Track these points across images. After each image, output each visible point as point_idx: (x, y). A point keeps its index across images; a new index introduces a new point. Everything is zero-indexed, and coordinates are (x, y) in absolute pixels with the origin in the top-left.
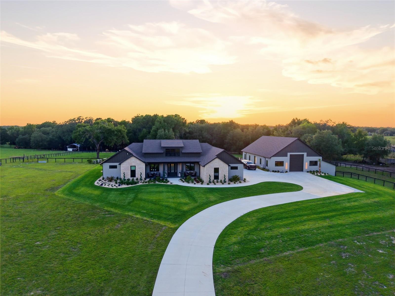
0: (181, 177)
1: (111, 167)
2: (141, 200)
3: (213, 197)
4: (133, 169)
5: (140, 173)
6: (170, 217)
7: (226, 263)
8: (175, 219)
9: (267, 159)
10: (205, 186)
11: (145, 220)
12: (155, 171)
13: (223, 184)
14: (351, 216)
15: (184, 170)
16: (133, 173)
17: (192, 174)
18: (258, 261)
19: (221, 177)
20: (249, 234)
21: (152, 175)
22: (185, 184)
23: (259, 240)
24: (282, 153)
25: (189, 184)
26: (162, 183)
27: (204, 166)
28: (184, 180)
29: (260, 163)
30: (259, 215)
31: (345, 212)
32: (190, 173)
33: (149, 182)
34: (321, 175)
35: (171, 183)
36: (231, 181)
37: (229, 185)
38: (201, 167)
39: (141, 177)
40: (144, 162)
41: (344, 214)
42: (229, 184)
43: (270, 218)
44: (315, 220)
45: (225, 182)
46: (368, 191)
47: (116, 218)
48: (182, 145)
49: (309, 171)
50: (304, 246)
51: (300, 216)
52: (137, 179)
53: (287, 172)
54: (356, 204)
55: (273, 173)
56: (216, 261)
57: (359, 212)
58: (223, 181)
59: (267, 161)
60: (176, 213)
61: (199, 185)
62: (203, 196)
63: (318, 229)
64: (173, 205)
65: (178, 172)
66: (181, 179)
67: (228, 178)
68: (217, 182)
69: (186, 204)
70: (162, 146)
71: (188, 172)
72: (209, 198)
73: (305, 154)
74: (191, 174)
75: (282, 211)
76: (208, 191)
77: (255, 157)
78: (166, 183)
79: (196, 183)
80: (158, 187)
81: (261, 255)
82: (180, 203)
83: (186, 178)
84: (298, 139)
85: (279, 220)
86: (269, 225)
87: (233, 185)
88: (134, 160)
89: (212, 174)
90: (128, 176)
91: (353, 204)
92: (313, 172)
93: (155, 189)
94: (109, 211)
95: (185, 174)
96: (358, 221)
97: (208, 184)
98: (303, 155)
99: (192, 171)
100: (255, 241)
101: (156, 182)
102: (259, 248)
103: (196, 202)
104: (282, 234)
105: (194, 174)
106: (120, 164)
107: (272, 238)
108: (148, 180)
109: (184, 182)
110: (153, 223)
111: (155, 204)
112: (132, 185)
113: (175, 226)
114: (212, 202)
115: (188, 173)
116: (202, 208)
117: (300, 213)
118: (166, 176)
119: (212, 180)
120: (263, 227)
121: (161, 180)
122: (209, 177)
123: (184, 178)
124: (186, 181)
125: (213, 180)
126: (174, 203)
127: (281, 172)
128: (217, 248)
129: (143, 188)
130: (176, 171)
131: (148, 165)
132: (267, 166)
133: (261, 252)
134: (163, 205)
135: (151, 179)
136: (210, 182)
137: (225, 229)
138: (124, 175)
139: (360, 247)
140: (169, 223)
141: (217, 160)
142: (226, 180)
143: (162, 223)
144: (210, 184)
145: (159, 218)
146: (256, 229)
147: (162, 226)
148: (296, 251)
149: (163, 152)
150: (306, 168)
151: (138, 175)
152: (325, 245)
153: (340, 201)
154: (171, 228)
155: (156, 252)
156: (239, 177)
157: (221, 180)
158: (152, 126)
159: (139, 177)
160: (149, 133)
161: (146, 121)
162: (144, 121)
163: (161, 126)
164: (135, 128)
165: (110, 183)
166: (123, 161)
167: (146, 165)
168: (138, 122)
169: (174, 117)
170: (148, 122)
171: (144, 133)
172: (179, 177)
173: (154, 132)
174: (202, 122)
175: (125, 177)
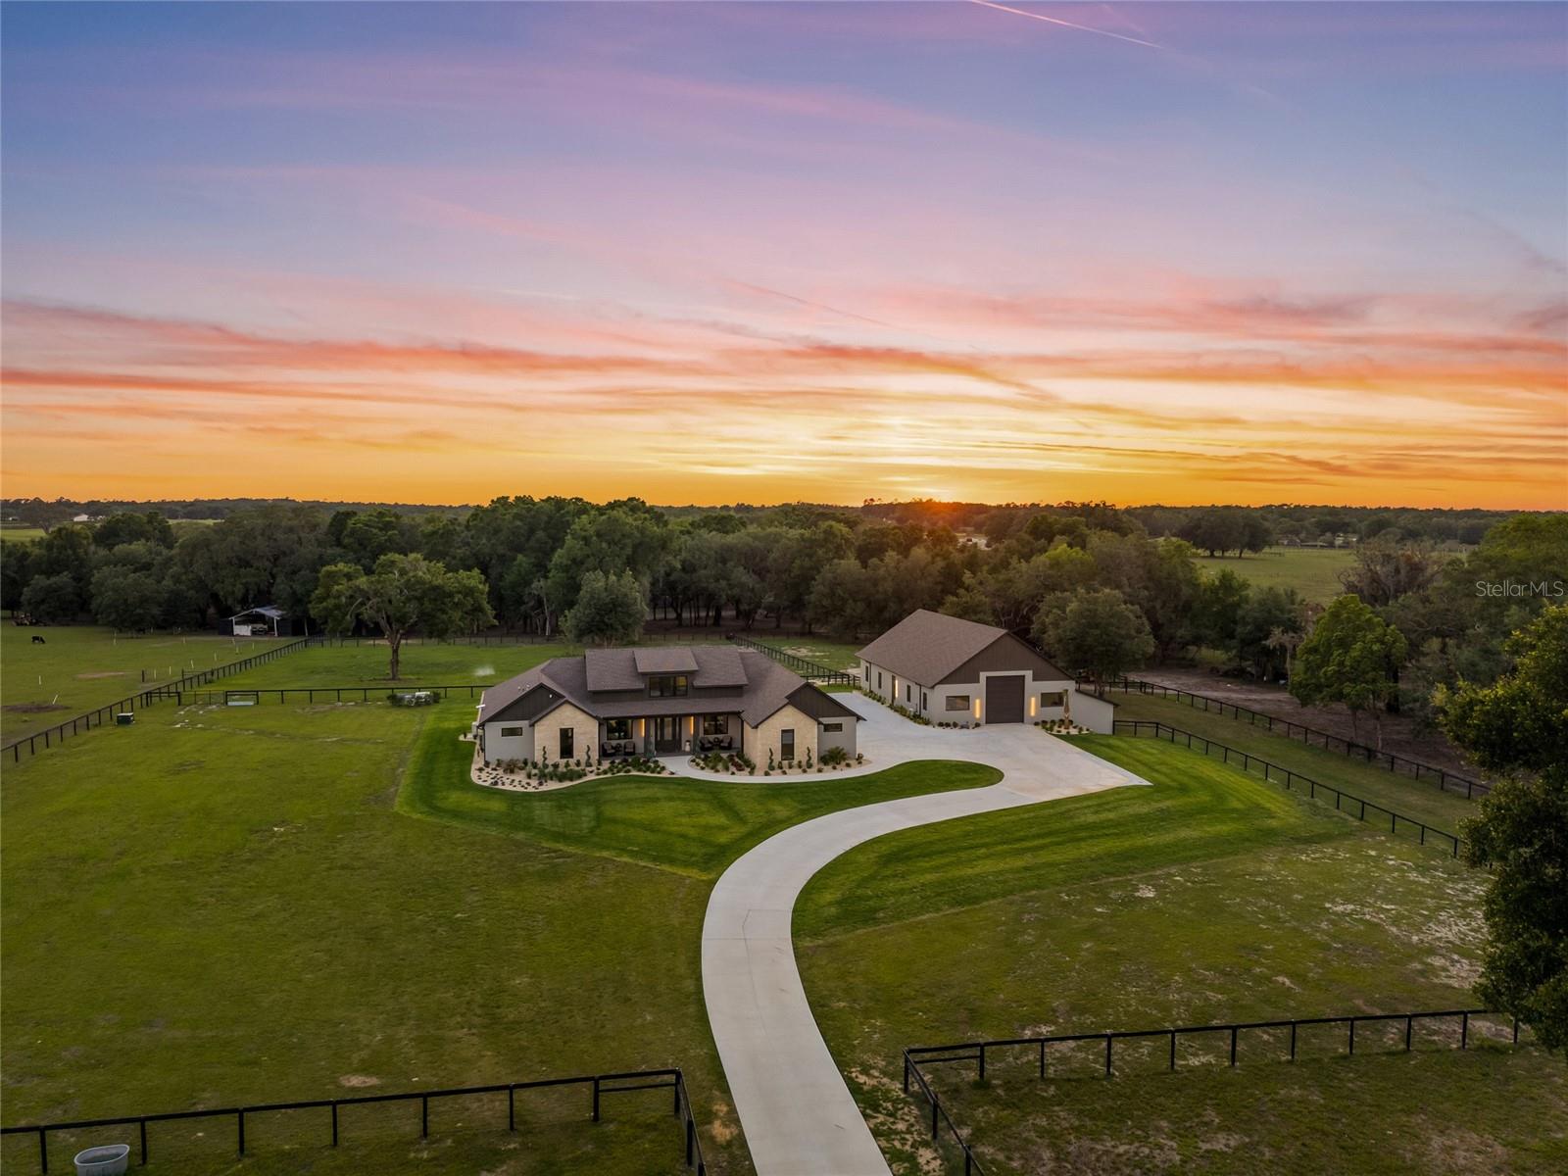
0: (693, 755)
1: (507, 732)
2: (614, 821)
3: (780, 808)
4: (567, 735)
5: (586, 746)
6: (694, 859)
7: (815, 934)
8: (706, 863)
9: (924, 690)
10: (758, 779)
11: (644, 867)
12: (619, 738)
13: (805, 771)
14: (1083, 844)
15: (701, 734)
17: (722, 745)
18: (871, 929)
19: (799, 754)
20: (859, 886)
21: (613, 751)
22: (708, 775)
23: (878, 896)
24: (964, 673)
25: (718, 774)
26: (648, 774)
27: (756, 727)
28: (702, 764)
29: (909, 700)
30: (884, 849)
31: (1077, 834)
32: (715, 741)
33: (611, 769)
34: (1068, 733)
35: (672, 773)
36: (826, 764)
37: (820, 774)
38: (747, 728)
39: (589, 757)
40: (596, 718)
41: (1071, 840)
42: (820, 771)
43: (906, 854)
44: (1003, 855)
45: (810, 766)
46: (1162, 779)
47: (582, 865)
48: (694, 666)
49: (1040, 721)
50: (960, 904)
51: (972, 848)
52: (578, 764)
53: (977, 725)
54: (1111, 815)
55: (940, 729)
56: (797, 932)
57: (1107, 835)
58: (804, 763)
59: (925, 694)
60: (703, 851)
61: (742, 778)
62: (758, 807)
63: (1000, 873)
64: (692, 832)
65: (685, 739)
66: (693, 761)
67: (816, 756)
68: (790, 767)
69: (723, 828)
70: (639, 671)
71: (711, 737)
72: (774, 811)
73: (1028, 674)
74: (718, 745)
75: (936, 837)
76: (770, 792)
77: (894, 679)
78: (659, 773)
79: (736, 772)
80: (643, 785)
81: (876, 921)
82: (707, 827)
83: (706, 756)
85: (924, 857)
86: (901, 868)
87: (830, 775)
88: (568, 713)
89: (777, 747)
90: (554, 757)
91: (1104, 816)
92: (1046, 725)
93: (633, 792)
94: (555, 851)
95: (703, 745)
96: (1093, 856)
97: (767, 774)
98: (1024, 676)
99: (721, 736)
100: (870, 898)
101: (630, 771)
102: (876, 910)
104: (923, 885)
105: (726, 745)
107: (902, 892)
108: (606, 765)
109: (702, 768)
110: (662, 873)
111: (652, 831)
112: (572, 780)
113: (711, 877)
114: (782, 822)
115: (710, 742)
116: (761, 836)
117: (973, 842)
118: (654, 752)
119: (778, 763)
120: (889, 873)
121: (641, 764)
122: (770, 754)
123: (703, 757)
124: (708, 766)
125: (780, 763)
126: (693, 827)
127: (962, 727)
128: (799, 912)
129: (603, 788)
130: (678, 736)
131: (603, 722)
132: (925, 708)
133: (877, 916)
134: (670, 834)
135: (613, 763)
136: (772, 768)
137: (812, 878)
138: (545, 753)
139: (1066, 905)
140: (694, 871)
141: (790, 711)
142: (811, 762)
143: (681, 872)
144: (771, 772)
145: (672, 862)
146: (873, 877)
147: (683, 878)
148: (941, 913)
149: (642, 686)
150: (1033, 713)
151: (579, 753)
152: (1000, 903)
153: (1077, 809)
154: (703, 881)
155: (687, 923)
156: (844, 751)
157: (800, 762)
158: (553, 550)
159: (583, 759)
160: (538, 571)
161: (526, 527)
162: (518, 527)
163: (589, 552)
164: (487, 550)
165: (512, 777)
166: (540, 716)
167: (600, 725)
168: (497, 531)
169: (630, 520)
170: (532, 531)
171: (519, 571)
172: (688, 754)
173: (563, 572)
174: (725, 527)
175: (545, 759)
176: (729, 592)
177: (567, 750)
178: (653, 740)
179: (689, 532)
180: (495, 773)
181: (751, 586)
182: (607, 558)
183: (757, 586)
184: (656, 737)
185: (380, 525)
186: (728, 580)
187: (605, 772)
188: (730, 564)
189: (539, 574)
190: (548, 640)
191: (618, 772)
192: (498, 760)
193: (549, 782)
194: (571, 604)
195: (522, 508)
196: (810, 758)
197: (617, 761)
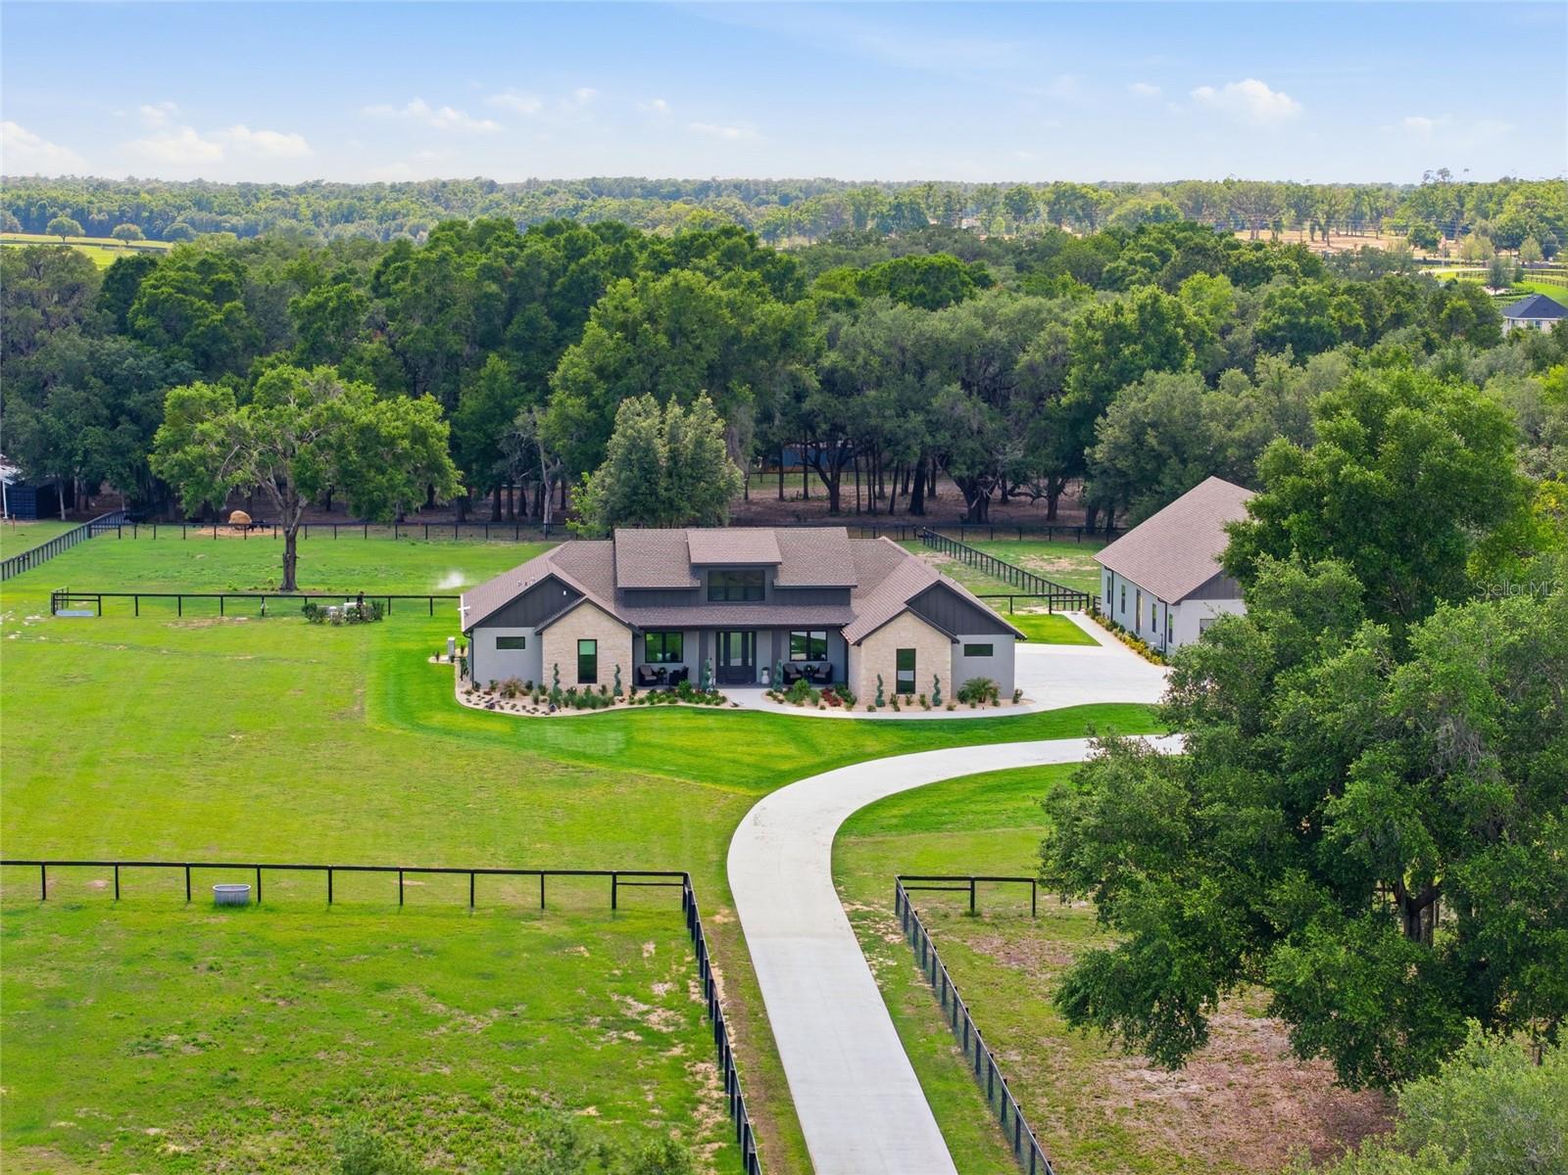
0: (770, 685)
1: (503, 643)
2: (649, 745)
3: (875, 742)
4: (587, 650)
5: (615, 668)
6: (744, 780)
8: (757, 783)
9: (1170, 610)
10: (860, 714)
11: (681, 783)
12: (664, 660)
13: (928, 708)
15: (784, 659)
16: (588, 667)
17: (817, 675)
19: (923, 685)
20: (936, 806)
21: (655, 678)
22: (788, 709)
23: (954, 814)
25: (801, 708)
26: (703, 705)
27: (861, 644)
28: (781, 697)
29: (1154, 630)
32: (806, 670)
33: (649, 699)
35: (736, 705)
36: (962, 700)
38: (852, 649)
39: (619, 683)
40: (629, 626)
42: (950, 709)
43: (1017, 786)
45: (936, 701)
47: (606, 778)
48: (774, 556)
52: (604, 690)
58: (929, 700)
59: (1171, 618)
60: (758, 774)
61: (839, 712)
62: (845, 741)
64: (748, 759)
65: (759, 667)
66: (770, 694)
67: (949, 689)
68: (908, 703)
69: (789, 758)
70: (693, 561)
74: (811, 674)
76: (866, 726)
77: (1139, 594)
78: (717, 704)
79: (828, 707)
82: (770, 755)
83: (790, 689)
86: (1001, 796)
87: (964, 712)
88: (589, 618)
89: (890, 674)
90: (570, 679)
93: (679, 723)
94: (574, 767)
95: (786, 675)
97: (871, 709)
99: (816, 664)
100: (944, 815)
101: (676, 701)
102: (945, 823)
103: (821, 754)
105: (823, 675)
106: (539, 634)
107: (986, 812)
108: (643, 693)
109: (781, 702)
110: (702, 788)
111: (696, 755)
112: (594, 708)
113: (759, 794)
114: (870, 754)
115: (798, 672)
118: (712, 681)
119: (886, 698)
120: (982, 798)
121: (693, 695)
122: (878, 683)
123: (784, 690)
124: (789, 700)
125: (893, 697)
126: (751, 755)
128: (853, 820)
130: (750, 660)
131: (638, 633)
132: (1171, 641)
133: (944, 826)
134: (718, 758)
135: (653, 692)
136: (881, 704)
137: (882, 798)
138: (557, 673)
140: (741, 788)
141: (910, 621)
142: (940, 697)
143: (726, 789)
144: (879, 708)
145: (715, 780)
146: (958, 801)
147: (725, 793)
149: (698, 584)
151: (605, 675)
154: (749, 796)
155: (722, 822)
156: (993, 685)
157: (923, 697)
158: (559, 344)
159: (611, 685)
160: (529, 390)
161: (505, 296)
162: (488, 296)
163: (632, 355)
164: (425, 345)
165: (512, 702)
166: (550, 620)
167: (635, 637)
168: (443, 307)
169: (714, 289)
170: (514, 304)
171: (492, 390)
172: (765, 686)
173: (578, 396)
174: (937, 289)
175: (558, 682)
176: (928, 439)
177: (587, 670)
178: (713, 665)
179: (851, 304)
180: (488, 698)
181: (975, 427)
182: (669, 367)
183: (990, 426)
184: (718, 663)
185: (207, 290)
186: (928, 412)
187: (641, 702)
188: (932, 377)
189: (530, 397)
190: (548, 533)
191: (660, 702)
192: (492, 682)
193: (563, 709)
194: (595, 461)
195: (497, 255)
196: (938, 692)
197: (659, 691)
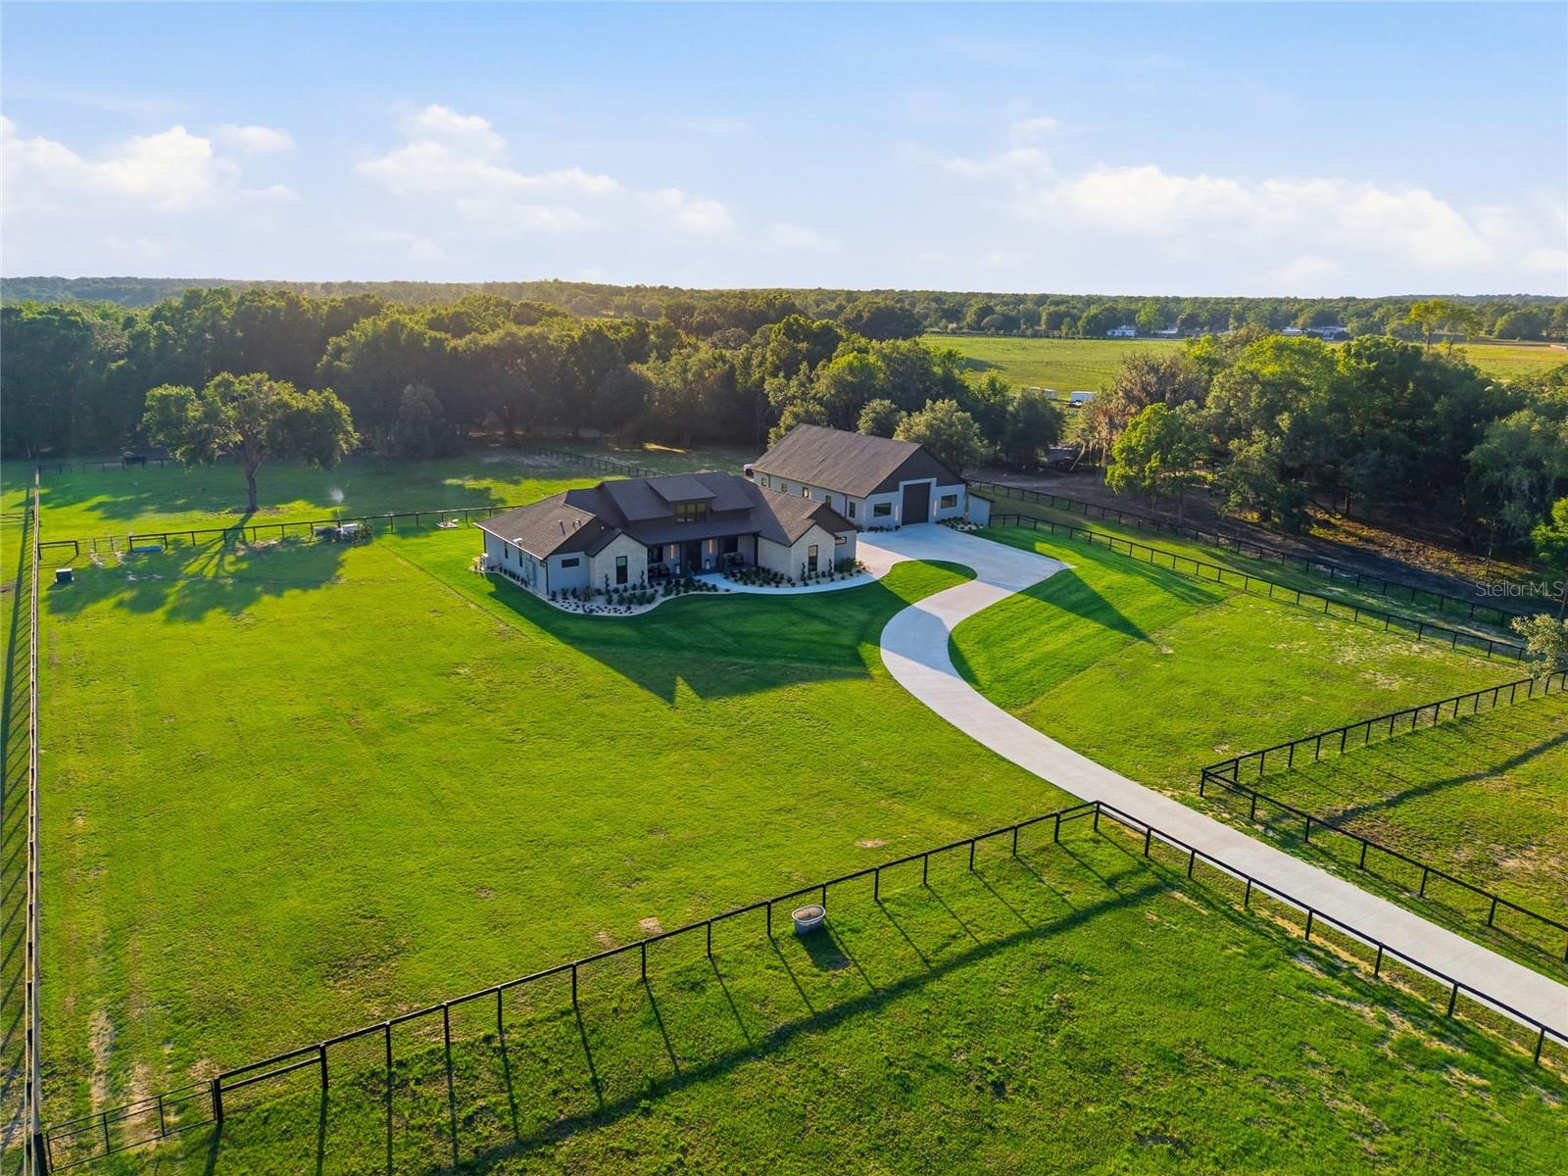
1: (566, 564)
4: (622, 563)
9: (851, 500)
11: (822, 669)
13: (832, 580)
16: (622, 573)
18: (1043, 697)
19: (822, 566)
22: (757, 589)
24: (889, 484)
27: (791, 545)
28: (741, 579)
34: (970, 529)
35: (724, 590)
36: (841, 572)
37: (845, 581)
39: (643, 581)
40: (646, 545)
42: (843, 578)
45: (831, 574)
48: (710, 493)
49: (940, 520)
50: (1072, 672)
52: (634, 587)
53: (897, 528)
58: (827, 573)
66: (726, 577)
68: (818, 577)
70: (668, 499)
73: (933, 481)
78: (715, 591)
79: (777, 584)
84: (922, 448)
87: (852, 581)
88: (623, 543)
89: (806, 561)
90: (609, 580)
92: (947, 523)
98: (930, 483)
99: (732, 554)
105: (739, 561)
106: (591, 555)
108: (657, 586)
110: (842, 672)
112: (649, 603)
113: (880, 672)
119: (806, 575)
125: (809, 574)
127: (886, 530)
131: (650, 548)
133: (1036, 688)
136: (804, 579)
139: (1133, 665)
141: (816, 529)
142: (832, 571)
143: (853, 670)
144: (808, 583)
147: (861, 675)
148: (1070, 680)
149: (671, 514)
150: (935, 514)
152: (1095, 668)
154: (880, 675)
157: (823, 572)
159: (638, 584)
166: (599, 546)
167: (648, 550)
172: (713, 572)
175: (608, 585)
193: (633, 606)
196: (831, 568)
197: (663, 583)
